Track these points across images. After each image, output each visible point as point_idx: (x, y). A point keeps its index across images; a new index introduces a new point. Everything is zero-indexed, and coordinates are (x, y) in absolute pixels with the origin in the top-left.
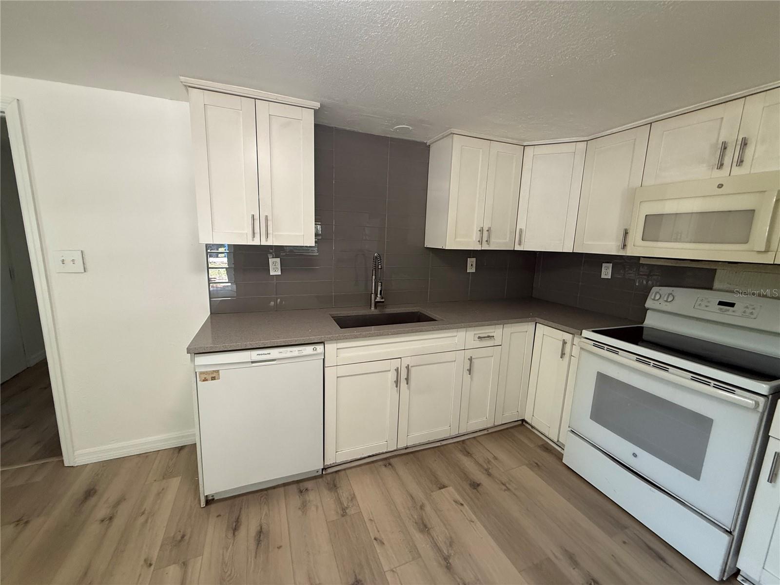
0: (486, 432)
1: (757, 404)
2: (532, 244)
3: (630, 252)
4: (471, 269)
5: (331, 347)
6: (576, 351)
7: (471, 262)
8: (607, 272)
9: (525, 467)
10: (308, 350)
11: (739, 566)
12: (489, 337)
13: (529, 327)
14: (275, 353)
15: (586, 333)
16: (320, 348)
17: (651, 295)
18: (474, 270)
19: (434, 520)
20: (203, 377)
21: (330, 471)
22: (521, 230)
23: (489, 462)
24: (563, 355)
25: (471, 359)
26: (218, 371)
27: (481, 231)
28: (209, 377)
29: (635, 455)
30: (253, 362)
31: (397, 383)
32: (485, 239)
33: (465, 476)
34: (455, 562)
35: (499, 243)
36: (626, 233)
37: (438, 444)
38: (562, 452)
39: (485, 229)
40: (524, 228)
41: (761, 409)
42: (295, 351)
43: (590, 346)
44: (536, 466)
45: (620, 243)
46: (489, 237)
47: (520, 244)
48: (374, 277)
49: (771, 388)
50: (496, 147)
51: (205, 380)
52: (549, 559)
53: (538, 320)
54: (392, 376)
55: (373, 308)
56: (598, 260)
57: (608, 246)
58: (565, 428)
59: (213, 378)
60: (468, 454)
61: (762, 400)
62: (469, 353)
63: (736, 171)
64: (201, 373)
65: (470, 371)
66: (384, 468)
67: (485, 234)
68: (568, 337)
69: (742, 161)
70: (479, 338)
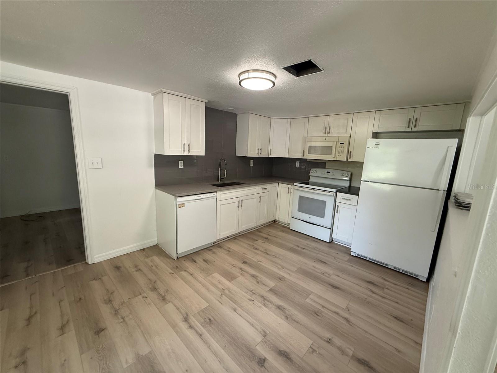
0: (264, 226)
1: (334, 194)
2: (275, 154)
3: (305, 157)
4: (252, 165)
5: (219, 193)
6: (292, 190)
7: (252, 161)
8: (298, 164)
9: (279, 232)
10: (212, 195)
11: (333, 237)
12: (265, 188)
13: (276, 185)
14: (202, 196)
15: (295, 184)
16: (215, 194)
17: (311, 171)
18: (253, 165)
19: (258, 247)
20: (180, 206)
21: (215, 244)
22: (271, 149)
23: (268, 233)
24: (288, 192)
25: (260, 197)
26: (184, 204)
27: (258, 149)
28: (181, 206)
29: (310, 218)
30: (195, 200)
31: (239, 207)
32: (260, 153)
33: (262, 237)
34: (268, 253)
35: (264, 155)
36: (304, 151)
37: (249, 231)
38: (289, 227)
39: (260, 149)
40: (272, 148)
41: (334, 196)
42: (208, 195)
43: (296, 188)
44: (283, 231)
45: (302, 155)
46: (261, 152)
47: (271, 155)
48: (220, 168)
49: (336, 190)
50: (263, 118)
51: (180, 207)
52: (292, 247)
53: (279, 182)
54: (237, 204)
55: (219, 181)
56: (295, 160)
57: (299, 156)
58: (290, 217)
59: (183, 207)
60: (261, 232)
61: (334, 193)
62: (259, 195)
63: (329, 135)
64: (179, 205)
65: (260, 201)
66: (234, 240)
67: (260, 150)
68: (289, 186)
69: (329, 133)
70: (262, 189)
